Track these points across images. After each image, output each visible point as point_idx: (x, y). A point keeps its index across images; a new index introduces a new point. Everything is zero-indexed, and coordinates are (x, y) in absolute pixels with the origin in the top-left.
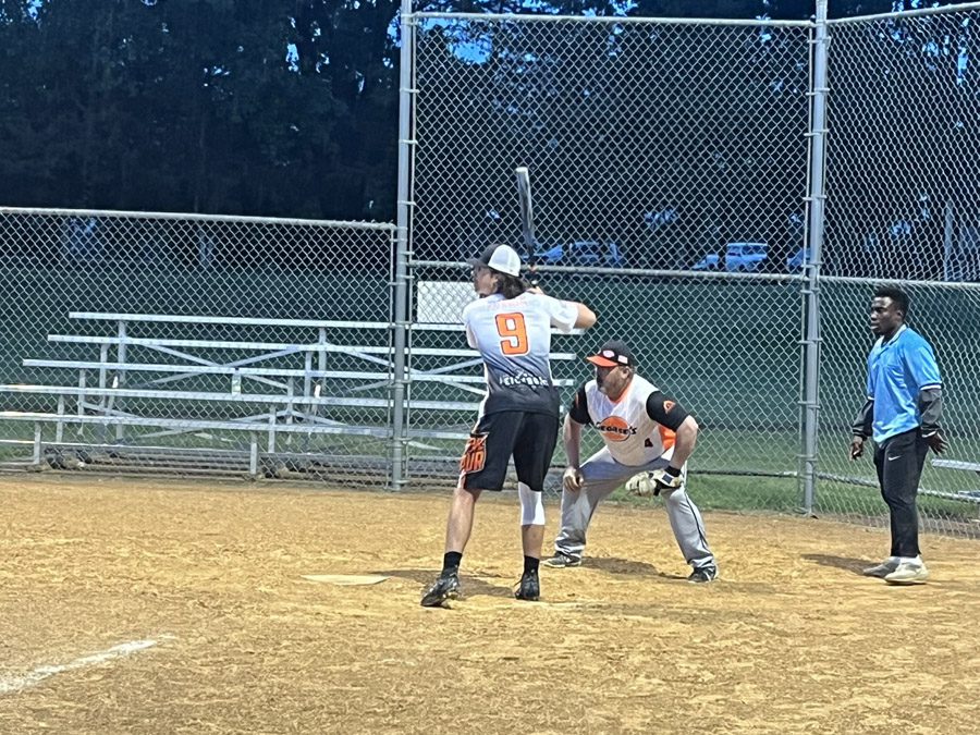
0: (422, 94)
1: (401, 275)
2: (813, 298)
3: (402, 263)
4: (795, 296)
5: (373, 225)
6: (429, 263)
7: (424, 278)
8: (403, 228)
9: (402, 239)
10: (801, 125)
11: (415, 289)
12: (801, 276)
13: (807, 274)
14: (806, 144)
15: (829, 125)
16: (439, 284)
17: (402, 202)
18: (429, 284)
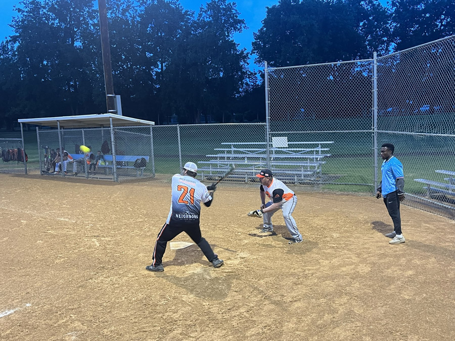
0: (271, 89)
1: (268, 136)
2: (375, 136)
3: (268, 133)
4: (370, 136)
5: (261, 124)
6: (274, 132)
7: (273, 136)
8: (267, 124)
9: (268, 127)
10: (370, 89)
11: (271, 139)
12: (372, 131)
13: (373, 130)
14: (372, 94)
15: (378, 88)
16: (277, 138)
17: (267, 117)
18: (275, 138)
